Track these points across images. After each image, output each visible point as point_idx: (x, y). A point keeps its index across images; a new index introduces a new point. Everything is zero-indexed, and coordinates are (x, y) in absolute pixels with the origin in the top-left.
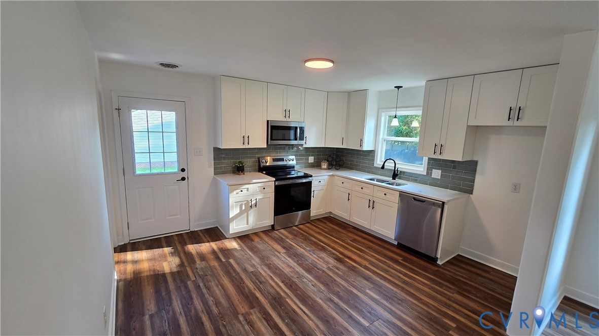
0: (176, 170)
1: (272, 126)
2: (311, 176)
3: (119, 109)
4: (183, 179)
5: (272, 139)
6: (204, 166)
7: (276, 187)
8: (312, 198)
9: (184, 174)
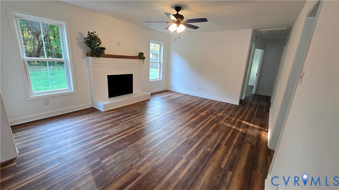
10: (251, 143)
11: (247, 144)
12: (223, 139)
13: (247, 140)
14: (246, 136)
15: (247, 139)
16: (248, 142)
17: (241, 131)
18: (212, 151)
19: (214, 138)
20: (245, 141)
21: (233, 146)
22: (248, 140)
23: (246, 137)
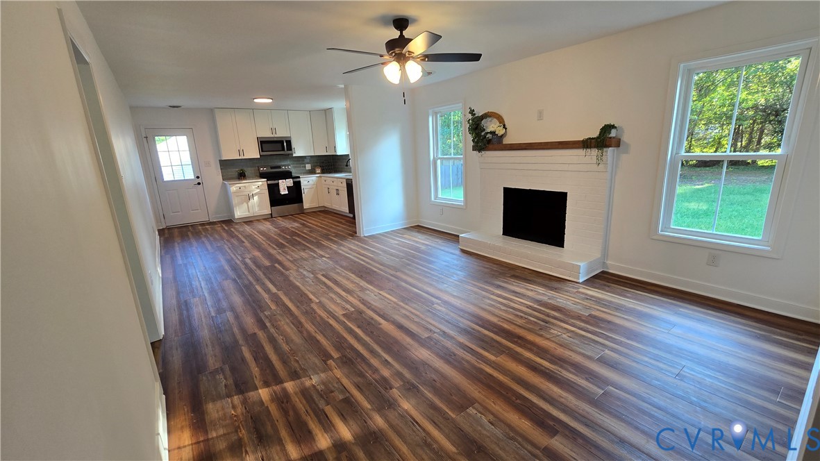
0: (193, 177)
1: (261, 142)
2: (299, 177)
3: (147, 137)
4: (199, 184)
5: (262, 151)
6: (214, 175)
7: (268, 185)
8: (303, 195)
9: (199, 180)
10: (211, 373)
11: (218, 365)
12: (272, 340)
13: (224, 374)
14: (237, 385)
15: (226, 379)
16: (216, 371)
17: (260, 391)
18: (261, 315)
19: (289, 329)
20: (227, 368)
21: (241, 342)
22: (221, 376)
23: (231, 381)
